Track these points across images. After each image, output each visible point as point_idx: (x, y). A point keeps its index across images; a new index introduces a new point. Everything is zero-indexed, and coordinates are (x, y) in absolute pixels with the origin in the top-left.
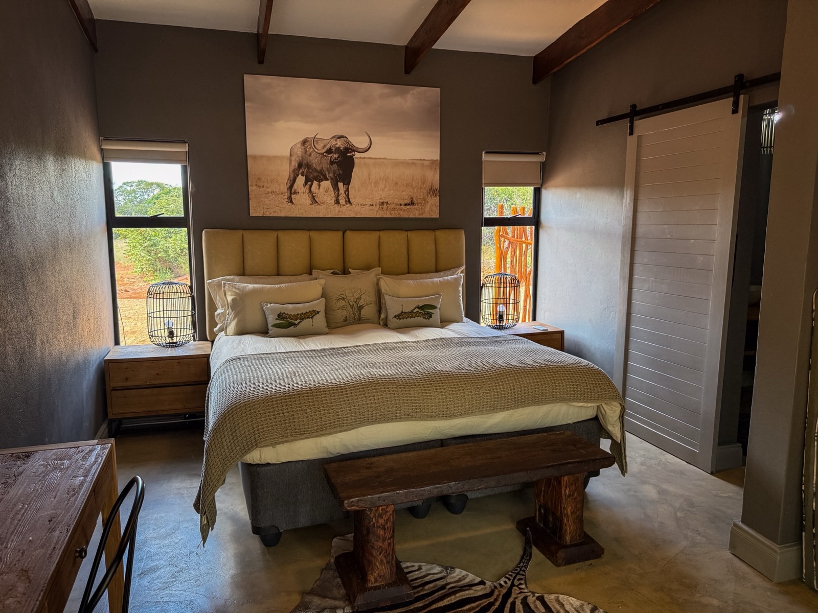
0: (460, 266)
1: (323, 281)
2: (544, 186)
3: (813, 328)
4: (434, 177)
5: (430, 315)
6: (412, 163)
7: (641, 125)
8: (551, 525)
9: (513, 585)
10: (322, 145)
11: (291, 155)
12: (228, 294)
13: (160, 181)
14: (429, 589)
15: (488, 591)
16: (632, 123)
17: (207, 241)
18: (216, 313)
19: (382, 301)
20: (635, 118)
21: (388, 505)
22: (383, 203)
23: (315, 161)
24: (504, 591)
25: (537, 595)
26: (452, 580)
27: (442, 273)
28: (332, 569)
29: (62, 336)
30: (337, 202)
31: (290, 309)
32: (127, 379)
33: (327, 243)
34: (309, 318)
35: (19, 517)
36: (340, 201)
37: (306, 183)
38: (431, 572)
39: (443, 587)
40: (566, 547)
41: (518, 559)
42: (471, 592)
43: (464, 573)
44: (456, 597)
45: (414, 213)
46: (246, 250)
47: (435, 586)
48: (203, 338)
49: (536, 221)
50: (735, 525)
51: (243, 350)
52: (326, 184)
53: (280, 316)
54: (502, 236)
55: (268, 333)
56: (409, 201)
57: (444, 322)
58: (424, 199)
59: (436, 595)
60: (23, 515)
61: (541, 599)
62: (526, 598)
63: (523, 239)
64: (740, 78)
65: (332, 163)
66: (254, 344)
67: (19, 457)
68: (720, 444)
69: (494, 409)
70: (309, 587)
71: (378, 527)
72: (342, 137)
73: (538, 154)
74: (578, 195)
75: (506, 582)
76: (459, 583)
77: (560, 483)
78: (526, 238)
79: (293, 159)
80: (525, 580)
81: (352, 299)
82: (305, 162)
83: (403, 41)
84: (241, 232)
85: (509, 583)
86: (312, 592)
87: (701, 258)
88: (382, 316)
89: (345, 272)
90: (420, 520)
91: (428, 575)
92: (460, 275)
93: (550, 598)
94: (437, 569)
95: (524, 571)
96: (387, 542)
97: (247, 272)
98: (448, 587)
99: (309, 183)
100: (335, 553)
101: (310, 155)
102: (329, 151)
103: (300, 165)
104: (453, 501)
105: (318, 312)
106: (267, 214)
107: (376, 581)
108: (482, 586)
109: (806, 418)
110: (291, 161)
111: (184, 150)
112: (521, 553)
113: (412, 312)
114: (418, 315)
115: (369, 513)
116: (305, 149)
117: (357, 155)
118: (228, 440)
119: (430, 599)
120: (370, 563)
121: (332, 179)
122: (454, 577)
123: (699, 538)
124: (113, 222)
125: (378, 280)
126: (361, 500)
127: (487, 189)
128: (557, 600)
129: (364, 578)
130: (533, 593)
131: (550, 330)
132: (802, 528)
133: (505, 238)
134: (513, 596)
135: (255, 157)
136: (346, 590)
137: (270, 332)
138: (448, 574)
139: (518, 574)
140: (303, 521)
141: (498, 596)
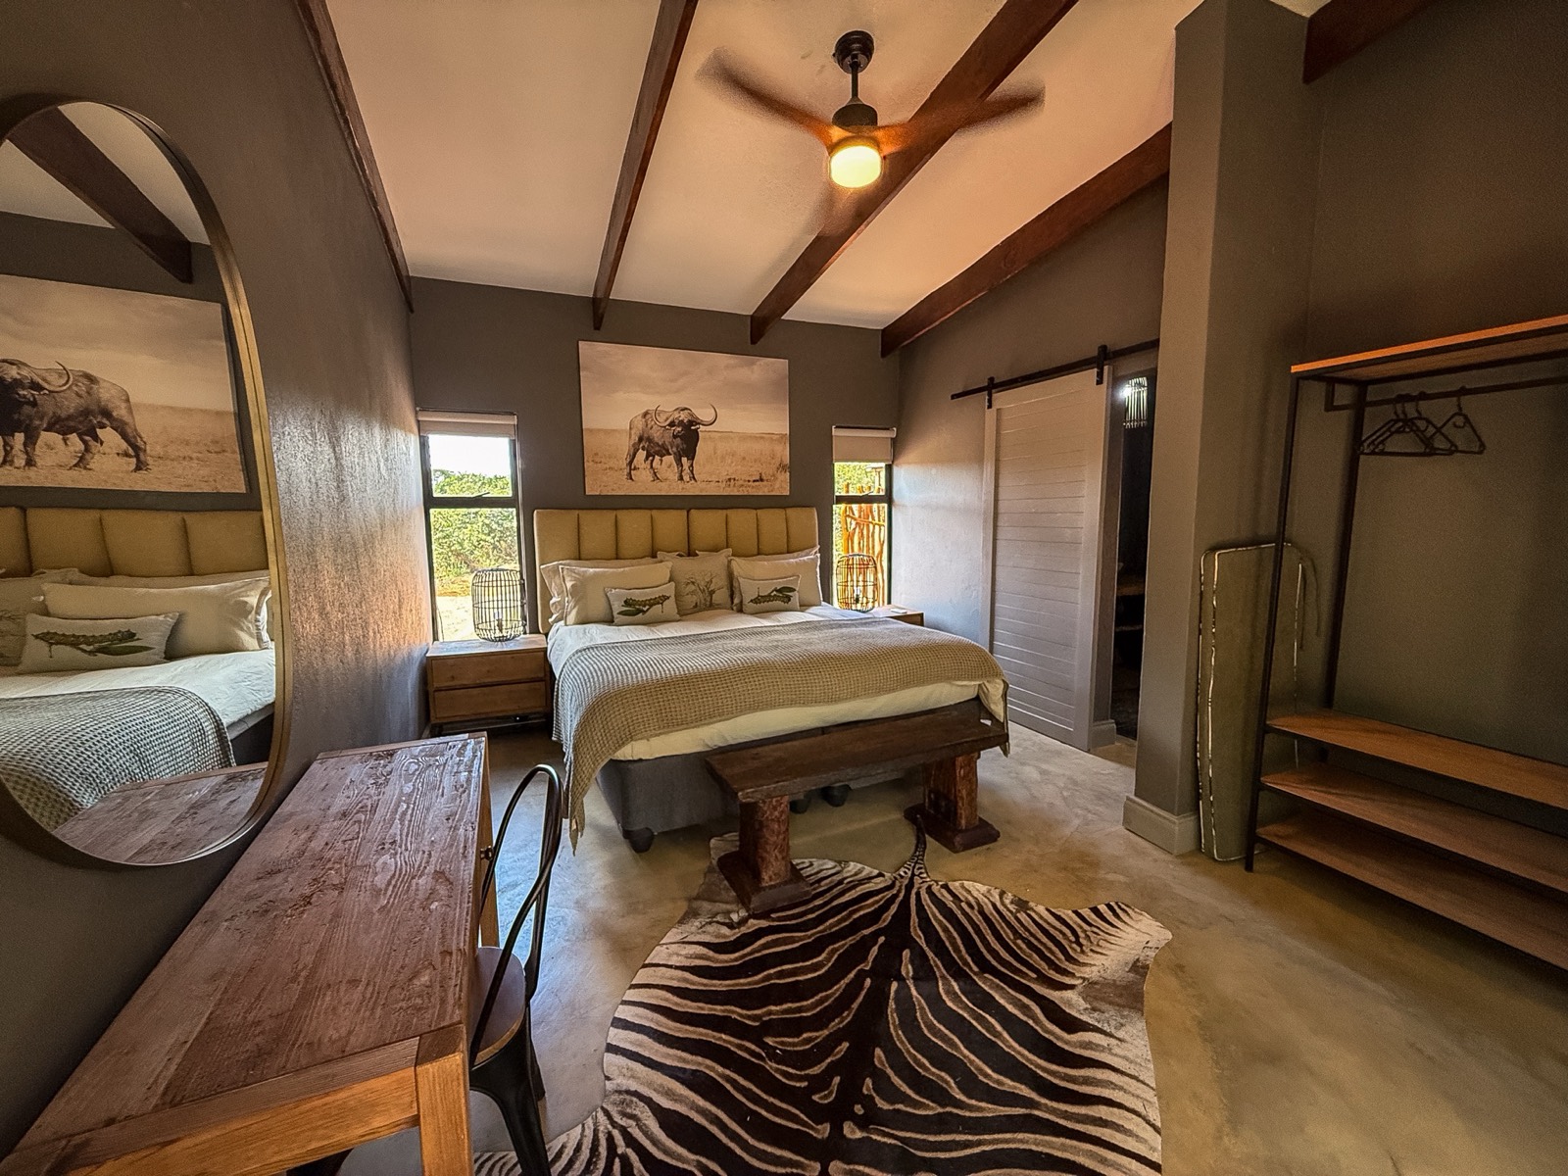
0: (814, 546)
1: (670, 564)
2: (895, 463)
3: (1201, 592)
4: (784, 453)
5: (789, 598)
6: (760, 438)
7: (1001, 399)
8: (943, 810)
9: (913, 875)
10: (665, 418)
11: (631, 428)
12: (567, 579)
13: (443, 468)
14: (826, 884)
15: (890, 882)
16: (990, 395)
17: (538, 523)
18: (551, 602)
19: (735, 584)
20: (993, 391)
21: (782, 796)
22: (730, 480)
23: (656, 435)
24: (906, 882)
25: (940, 883)
26: (848, 874)
27: (795, 554)
28: (715, 872)
29: (390, 627)
30: (681, 478)
31: (638, 595)
32: (453, 678)
33: (670, 523)
34: (658, 603)
35: (408, 817)
36: (684, 478)
37: (647, 458)
38: (825, 867)
39: (840, 882)
40: (961, 831)
41: (913, 847)
42: (871, 885)
43: (860, 866)
44: (856, 892)
45: (763, 490)
46: (582, 531)
47: (831, 882)
48: (535, 630)
49: (888, 498)
50: (1128, 799)
51: (591, 640)
52: (670, 459)
53: (627, 603)
54: (849, 516)
55: (613, 622)
56: (758, 478)
57: (804, 606)
58: (774, 475)
59: (835, 891)
60: (412, 816)
61: (945, 887)
62: (929, 887)
63: (870, 520)
64: (1104, 348)
65: (675, 437)
66: (600, 634)
67: (380, 756)
68: (1095, 720)
69: (880, 691)
70: (695, 893)
71: (772, 820)
72: (686, 409)
73: (888, 429)
74: (934, 471)
75: (905, 873)
76: (856, 878)
77: (954, 764)
78: (873, 519)
79: (633, 432)
80: (926, 869)
81: (703, 583)
82: (646, 435)
83: (749, 310)
84: (577, 512)
85: (910, 873)
86: (697, 898)
87: (1068, 530)
88: (736, 601)
89: (691, 553)
90: (798, 815)
91: (822, 870)
92: (814, 555)
93: (955, 886)
94: (831, 864)
95: (922, 860)
96: (781, 837)
97: (583, 556)
98: (845, 882)
99: (651, 458)
100: (715, 857)
101: (652, 427)
102: (672, 424)
103: (641, 439)
104: (836, 793)
105: (668, 598)
106: (604, 493)
107: (771, 879)
108: (881, 878)
109: (1198, 684)
110: (630, 434)
111: (512, 423)
112: (915, 842)
113: (769, 595)
114: (775, 598)
115: (761, 805)
116: (646, 421)
117: (702, 428)
118: (599, 734)
119: (828, 896)
120: (763, 859)
121: (675, 454)
122: (849, 871)
123: (1090, 815)
124: (430, 501)
125: (729, 562)
126: (756, 791)
127: (837, 465)
128: (963, 887)
129: (757, 876)
130: (936, 882)
131: (909, 613)
132: (1198, 797)
133: (852, 518)
134: (916, 886)
135: (591, 431)
136: (736, 892)
137: (616, 621)
138: (843, 869)
139: (916, 863)
140: (679, 822)
141: (900, 887)
